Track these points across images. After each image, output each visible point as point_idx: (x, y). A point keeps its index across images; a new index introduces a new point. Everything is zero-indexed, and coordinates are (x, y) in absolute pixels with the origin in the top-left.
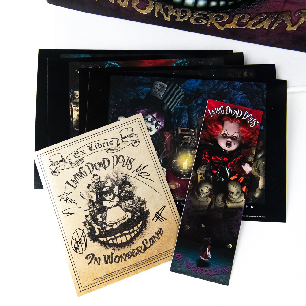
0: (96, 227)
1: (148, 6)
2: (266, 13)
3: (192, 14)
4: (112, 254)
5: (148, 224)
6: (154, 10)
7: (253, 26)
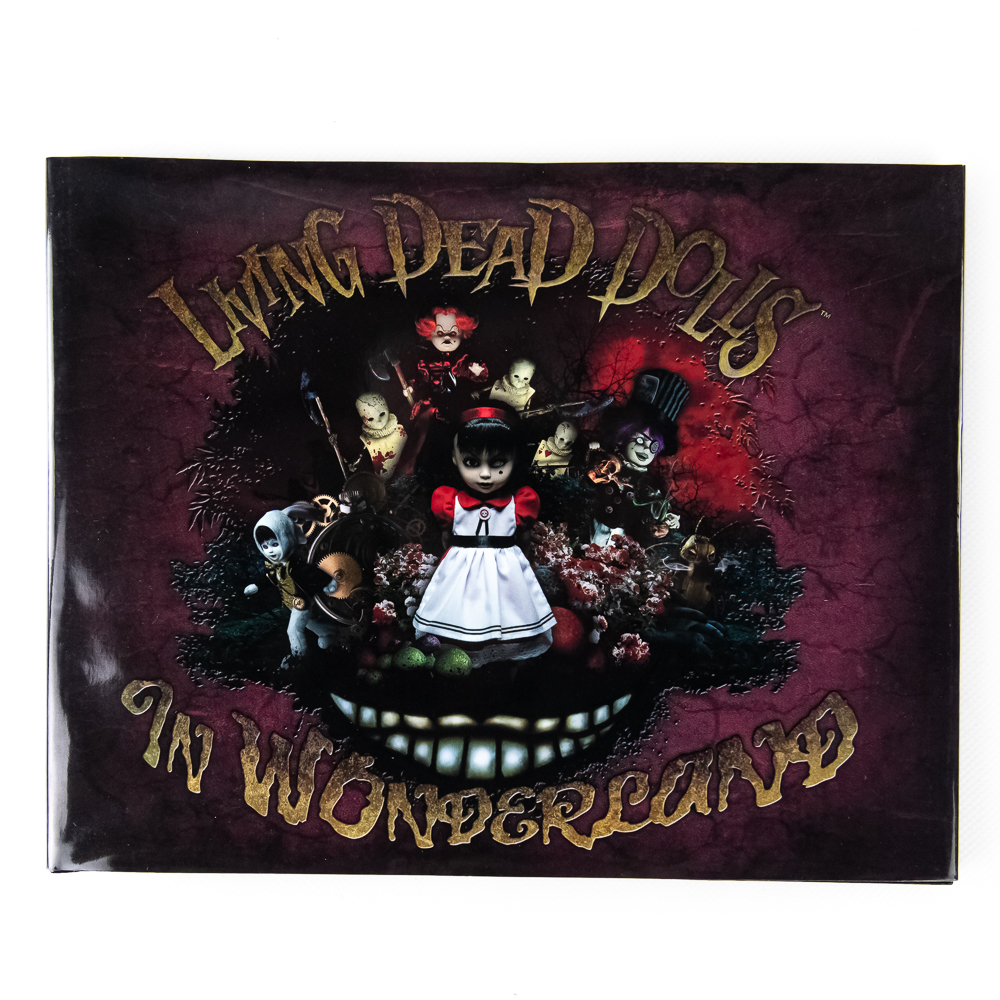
1: (367, 803)
2: (684, 756)
3: (495, 807)
6: (385, 814)
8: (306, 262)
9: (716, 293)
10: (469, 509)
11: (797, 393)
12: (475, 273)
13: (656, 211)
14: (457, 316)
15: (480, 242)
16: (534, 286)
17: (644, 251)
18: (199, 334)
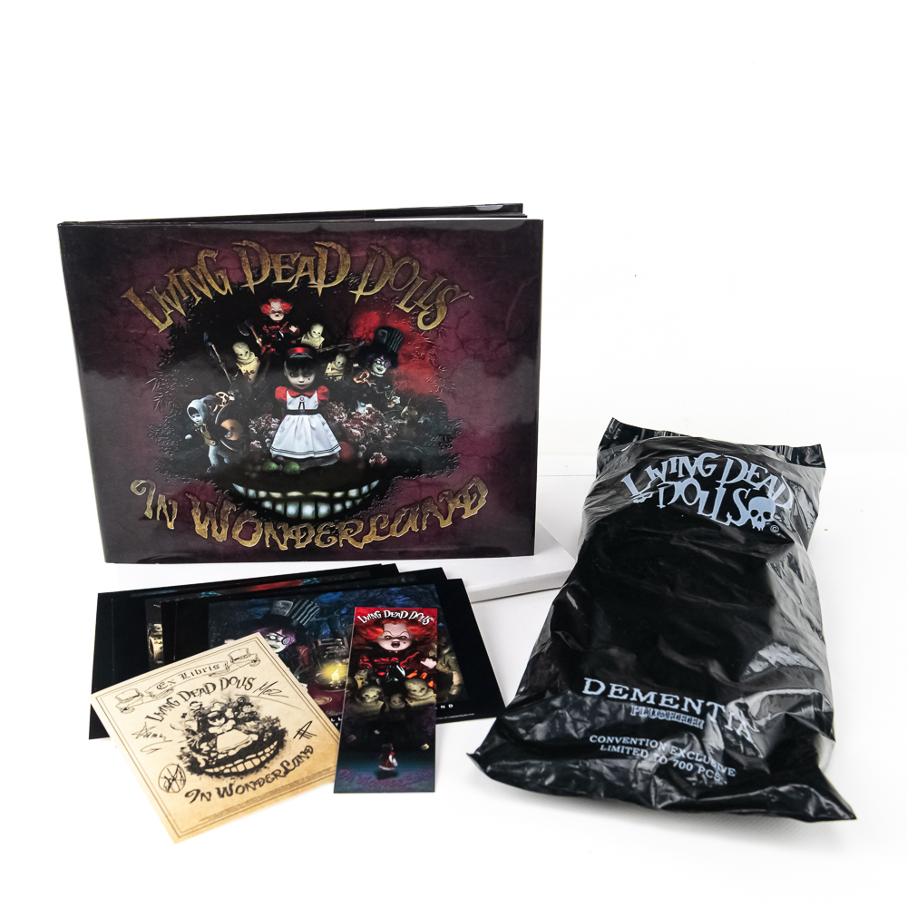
0: (200, 759)
1: (255, 531)
2: (406, 507)
3: (316, 531)
4: (231, 785)
5: (287, 744)
6: (264, 536)
7: (398, 531)
8: (201, 277)
9: (415, 288)
10: (294, 397)
11: (457, 336)
12: (290, 281)
13: (383, 247)
14: (281, 303)
15: (290, 265)
16: (320, 286)
17: (377, 268)
18: (149, 315)
